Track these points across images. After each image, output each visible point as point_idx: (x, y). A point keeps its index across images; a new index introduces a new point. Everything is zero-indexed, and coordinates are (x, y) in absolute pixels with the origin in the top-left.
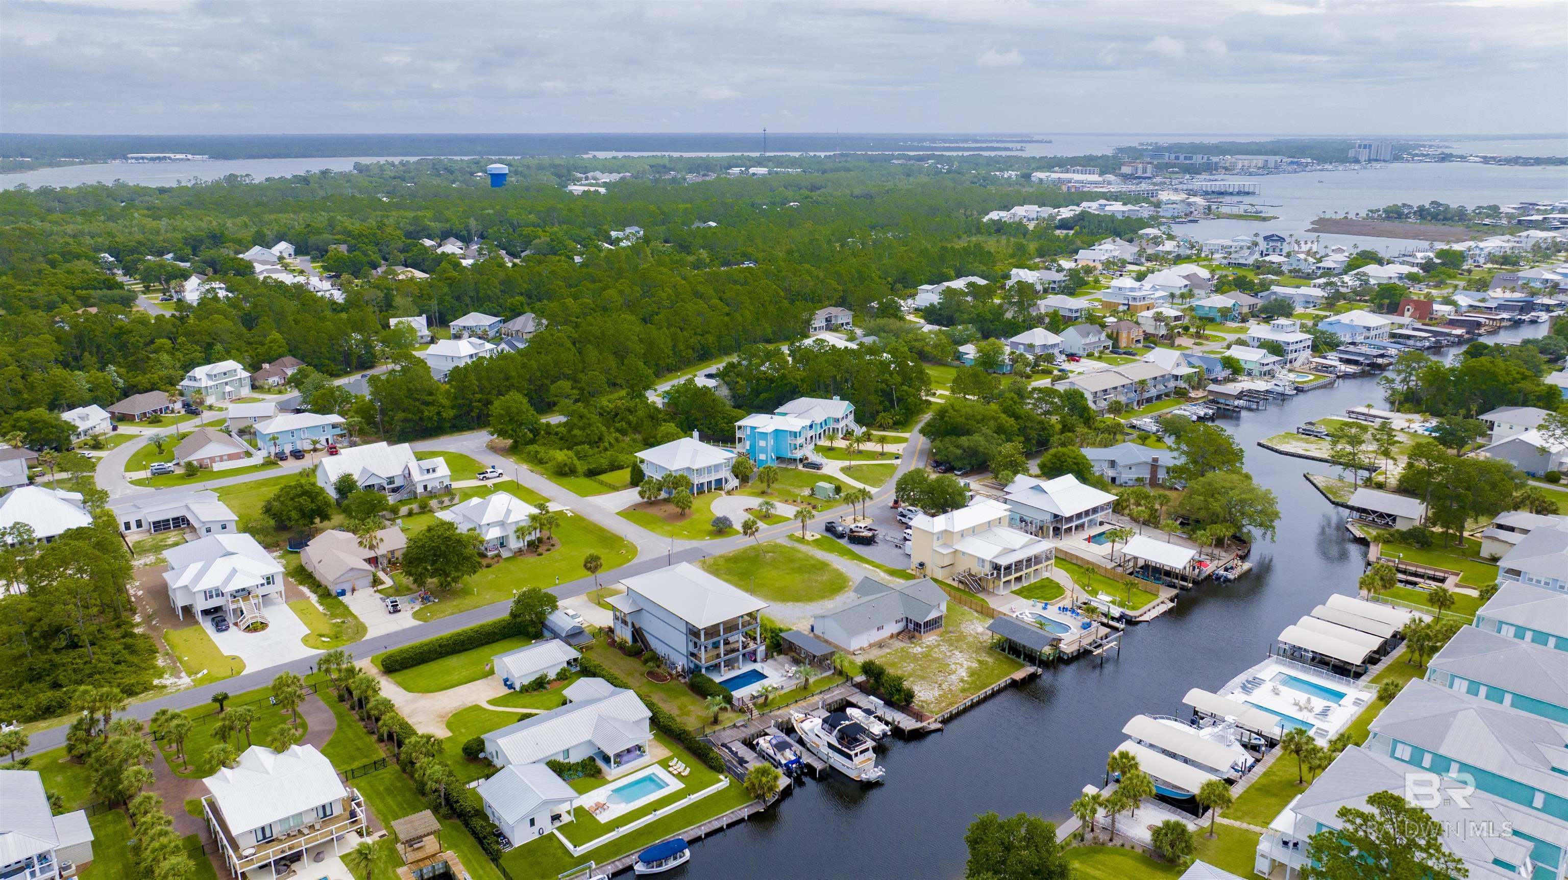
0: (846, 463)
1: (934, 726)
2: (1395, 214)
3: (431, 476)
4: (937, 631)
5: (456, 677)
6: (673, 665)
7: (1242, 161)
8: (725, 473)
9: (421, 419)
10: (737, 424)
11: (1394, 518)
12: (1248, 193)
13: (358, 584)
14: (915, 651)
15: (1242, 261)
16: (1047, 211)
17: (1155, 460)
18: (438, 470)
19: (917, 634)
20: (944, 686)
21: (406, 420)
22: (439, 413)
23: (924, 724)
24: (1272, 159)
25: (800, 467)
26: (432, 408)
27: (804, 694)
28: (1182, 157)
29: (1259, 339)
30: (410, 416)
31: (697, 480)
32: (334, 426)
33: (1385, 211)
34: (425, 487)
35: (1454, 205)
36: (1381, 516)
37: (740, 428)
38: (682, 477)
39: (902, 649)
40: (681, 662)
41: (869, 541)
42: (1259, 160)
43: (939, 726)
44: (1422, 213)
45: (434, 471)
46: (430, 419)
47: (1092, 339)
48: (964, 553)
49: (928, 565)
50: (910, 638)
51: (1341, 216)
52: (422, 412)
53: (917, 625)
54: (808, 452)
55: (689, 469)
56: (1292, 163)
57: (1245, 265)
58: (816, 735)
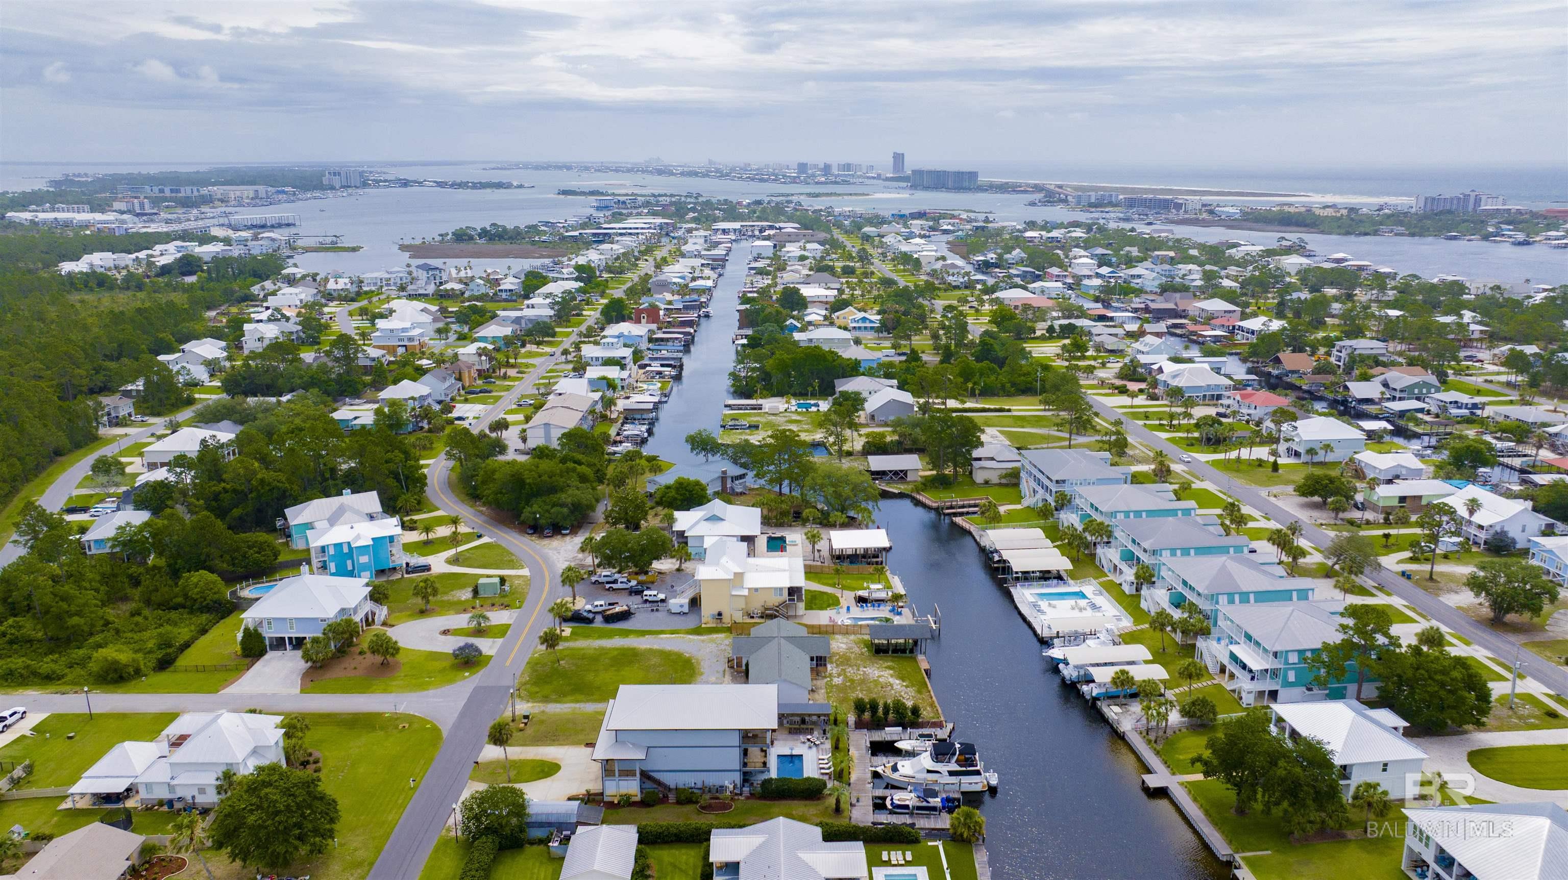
0: (447, 555)
1: (951, 726)
2: (461, 237)
6: (722, 788)
7: (234, 192)
11: (905, 472)
12: (288, 225)
14: (837, 682)
16: (127, 259)
23: (948, 727)
24: (262, 189)
25: (406, 575)
28: (167, 190)
31: (357, 620)
33: (454, 234)
35: (510, 226)
36: (896, 473)
37: (322, 549)
39: (828, 685)
40: (731, 780)
41: (625, 616)
42: (248, 191)
44: (484, 233)
47: (447, 384)
48: (759, 590)
49: (726, 612)
50: (818, 675)
51: (418, 242)
55: (344, 610)
56: (279, 192)
58: (929, 771)
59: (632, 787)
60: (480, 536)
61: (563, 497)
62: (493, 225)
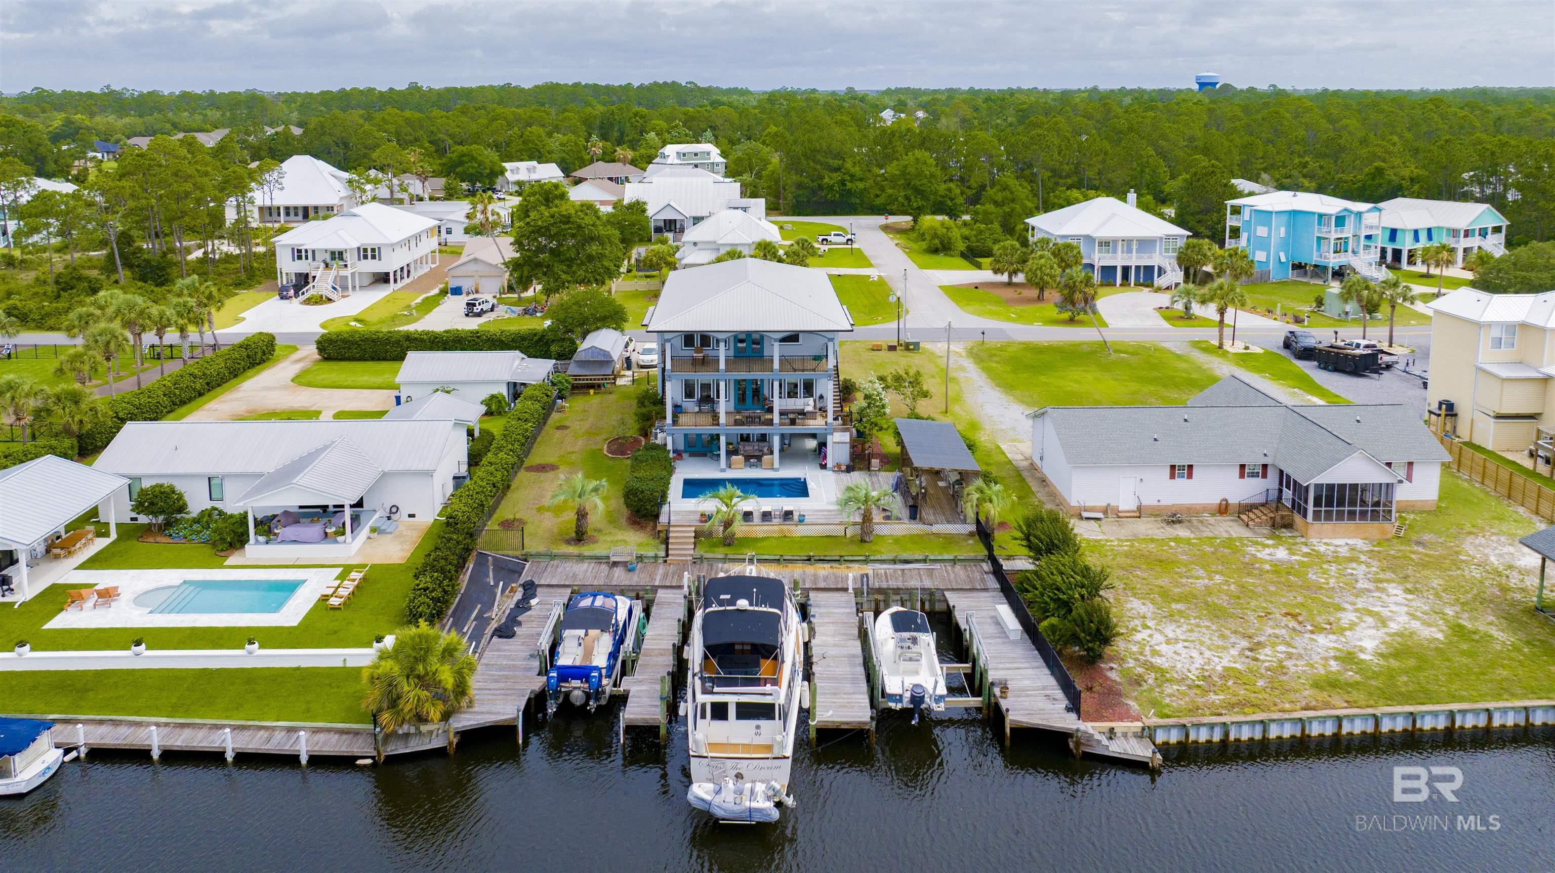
1: (1126, 748)
4: (1373, 528)
8: (1164, 260)
9: (821, 187)
10: (1230, 203)
14: (1264, 554)
19: (1298, 519)
21: (799, 186)
22: (843, 183)
23: (1088, 727)
26: (835, 175)
31: (1100, 259)
37: (1236, 211)
38: (1069, 247)
39: (1229, 542)
43: (1142, 751)
46: (831, 188)
49: (1463, 408)
50: (1269, 524)
52: (822, 178)
53: (1300, 491)
55: (1089, 239)
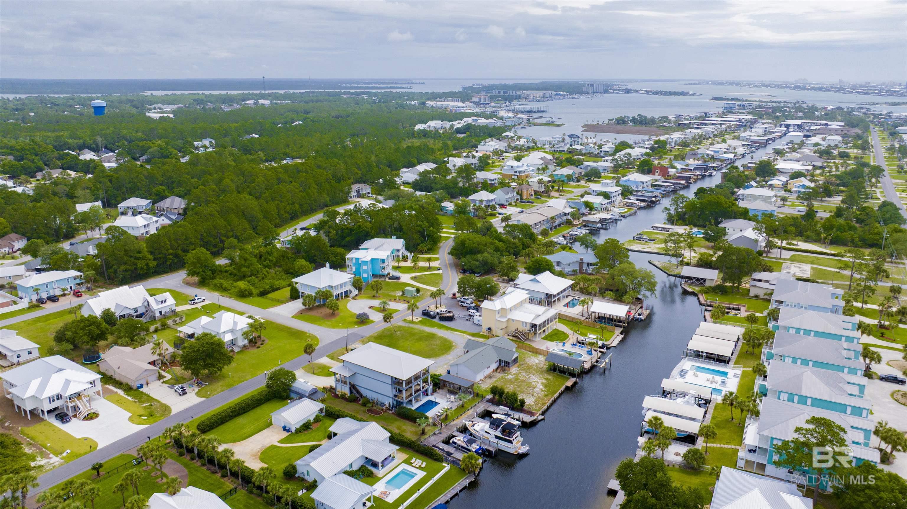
0: (414, 275)
1: (541, 417)
2: (621, 121)
3: (164, 305)
4: (516, 365)
5: (248, 430)
6: (382, 404)
7: (533, 94)
8: (349, 287)
10: (346, 257)
11: (705, 280)
12: (543, 111)
13: (149, 379)
14: (509, 378)
15: (561, 149)
16: (447, 124)
17: (582, 260)
18: (168, 300)
19: (506, 368)
20: (535, 395)
23: (535, 417)
24: (548, 92)
25: (387, 279)
26: (143, 261)
27: (463, 410)
28: (502, 92)
29: (596, 191)
30: (129, 267)
31: (335, 293)
32: (75, 278)
33: (616, 120)
34: (161, 312)
35: (649, 116)
36: (698, 279)
37: (348, 259)
38: (328, 291)
39: (503, 377)
40: (388, 402)
41: (450, 319)
42: (541, 93)
43: (542, 417)
44: (634, 120)
45: (165, 301)
47: (510, 195)
48: (513, 320)
49: (493, 329)
50: (503, 371)
51: (595, 123)
52: (136, 264)
53: (505, 363)
54: (389, 270)
55: (329, 286)
56: (557, 94)
57: (563, 151)
58: (486, 432)
59: (345, 390)
60: (439, 269)
61: (479, 257)
62: (639, 115)
